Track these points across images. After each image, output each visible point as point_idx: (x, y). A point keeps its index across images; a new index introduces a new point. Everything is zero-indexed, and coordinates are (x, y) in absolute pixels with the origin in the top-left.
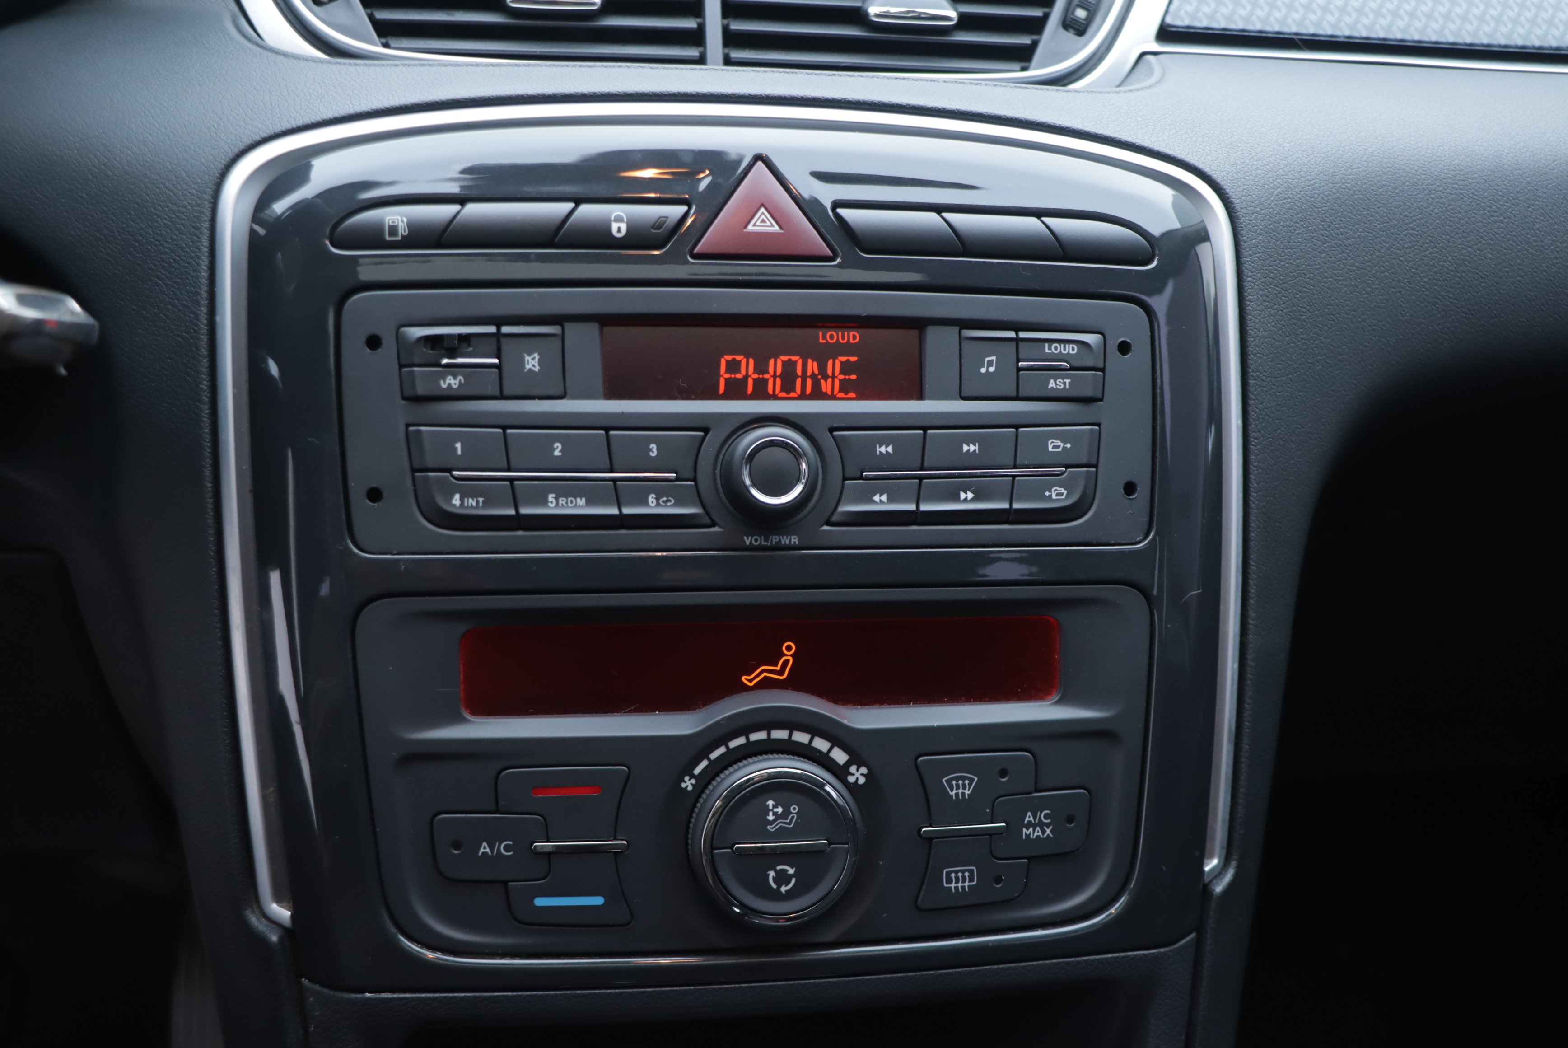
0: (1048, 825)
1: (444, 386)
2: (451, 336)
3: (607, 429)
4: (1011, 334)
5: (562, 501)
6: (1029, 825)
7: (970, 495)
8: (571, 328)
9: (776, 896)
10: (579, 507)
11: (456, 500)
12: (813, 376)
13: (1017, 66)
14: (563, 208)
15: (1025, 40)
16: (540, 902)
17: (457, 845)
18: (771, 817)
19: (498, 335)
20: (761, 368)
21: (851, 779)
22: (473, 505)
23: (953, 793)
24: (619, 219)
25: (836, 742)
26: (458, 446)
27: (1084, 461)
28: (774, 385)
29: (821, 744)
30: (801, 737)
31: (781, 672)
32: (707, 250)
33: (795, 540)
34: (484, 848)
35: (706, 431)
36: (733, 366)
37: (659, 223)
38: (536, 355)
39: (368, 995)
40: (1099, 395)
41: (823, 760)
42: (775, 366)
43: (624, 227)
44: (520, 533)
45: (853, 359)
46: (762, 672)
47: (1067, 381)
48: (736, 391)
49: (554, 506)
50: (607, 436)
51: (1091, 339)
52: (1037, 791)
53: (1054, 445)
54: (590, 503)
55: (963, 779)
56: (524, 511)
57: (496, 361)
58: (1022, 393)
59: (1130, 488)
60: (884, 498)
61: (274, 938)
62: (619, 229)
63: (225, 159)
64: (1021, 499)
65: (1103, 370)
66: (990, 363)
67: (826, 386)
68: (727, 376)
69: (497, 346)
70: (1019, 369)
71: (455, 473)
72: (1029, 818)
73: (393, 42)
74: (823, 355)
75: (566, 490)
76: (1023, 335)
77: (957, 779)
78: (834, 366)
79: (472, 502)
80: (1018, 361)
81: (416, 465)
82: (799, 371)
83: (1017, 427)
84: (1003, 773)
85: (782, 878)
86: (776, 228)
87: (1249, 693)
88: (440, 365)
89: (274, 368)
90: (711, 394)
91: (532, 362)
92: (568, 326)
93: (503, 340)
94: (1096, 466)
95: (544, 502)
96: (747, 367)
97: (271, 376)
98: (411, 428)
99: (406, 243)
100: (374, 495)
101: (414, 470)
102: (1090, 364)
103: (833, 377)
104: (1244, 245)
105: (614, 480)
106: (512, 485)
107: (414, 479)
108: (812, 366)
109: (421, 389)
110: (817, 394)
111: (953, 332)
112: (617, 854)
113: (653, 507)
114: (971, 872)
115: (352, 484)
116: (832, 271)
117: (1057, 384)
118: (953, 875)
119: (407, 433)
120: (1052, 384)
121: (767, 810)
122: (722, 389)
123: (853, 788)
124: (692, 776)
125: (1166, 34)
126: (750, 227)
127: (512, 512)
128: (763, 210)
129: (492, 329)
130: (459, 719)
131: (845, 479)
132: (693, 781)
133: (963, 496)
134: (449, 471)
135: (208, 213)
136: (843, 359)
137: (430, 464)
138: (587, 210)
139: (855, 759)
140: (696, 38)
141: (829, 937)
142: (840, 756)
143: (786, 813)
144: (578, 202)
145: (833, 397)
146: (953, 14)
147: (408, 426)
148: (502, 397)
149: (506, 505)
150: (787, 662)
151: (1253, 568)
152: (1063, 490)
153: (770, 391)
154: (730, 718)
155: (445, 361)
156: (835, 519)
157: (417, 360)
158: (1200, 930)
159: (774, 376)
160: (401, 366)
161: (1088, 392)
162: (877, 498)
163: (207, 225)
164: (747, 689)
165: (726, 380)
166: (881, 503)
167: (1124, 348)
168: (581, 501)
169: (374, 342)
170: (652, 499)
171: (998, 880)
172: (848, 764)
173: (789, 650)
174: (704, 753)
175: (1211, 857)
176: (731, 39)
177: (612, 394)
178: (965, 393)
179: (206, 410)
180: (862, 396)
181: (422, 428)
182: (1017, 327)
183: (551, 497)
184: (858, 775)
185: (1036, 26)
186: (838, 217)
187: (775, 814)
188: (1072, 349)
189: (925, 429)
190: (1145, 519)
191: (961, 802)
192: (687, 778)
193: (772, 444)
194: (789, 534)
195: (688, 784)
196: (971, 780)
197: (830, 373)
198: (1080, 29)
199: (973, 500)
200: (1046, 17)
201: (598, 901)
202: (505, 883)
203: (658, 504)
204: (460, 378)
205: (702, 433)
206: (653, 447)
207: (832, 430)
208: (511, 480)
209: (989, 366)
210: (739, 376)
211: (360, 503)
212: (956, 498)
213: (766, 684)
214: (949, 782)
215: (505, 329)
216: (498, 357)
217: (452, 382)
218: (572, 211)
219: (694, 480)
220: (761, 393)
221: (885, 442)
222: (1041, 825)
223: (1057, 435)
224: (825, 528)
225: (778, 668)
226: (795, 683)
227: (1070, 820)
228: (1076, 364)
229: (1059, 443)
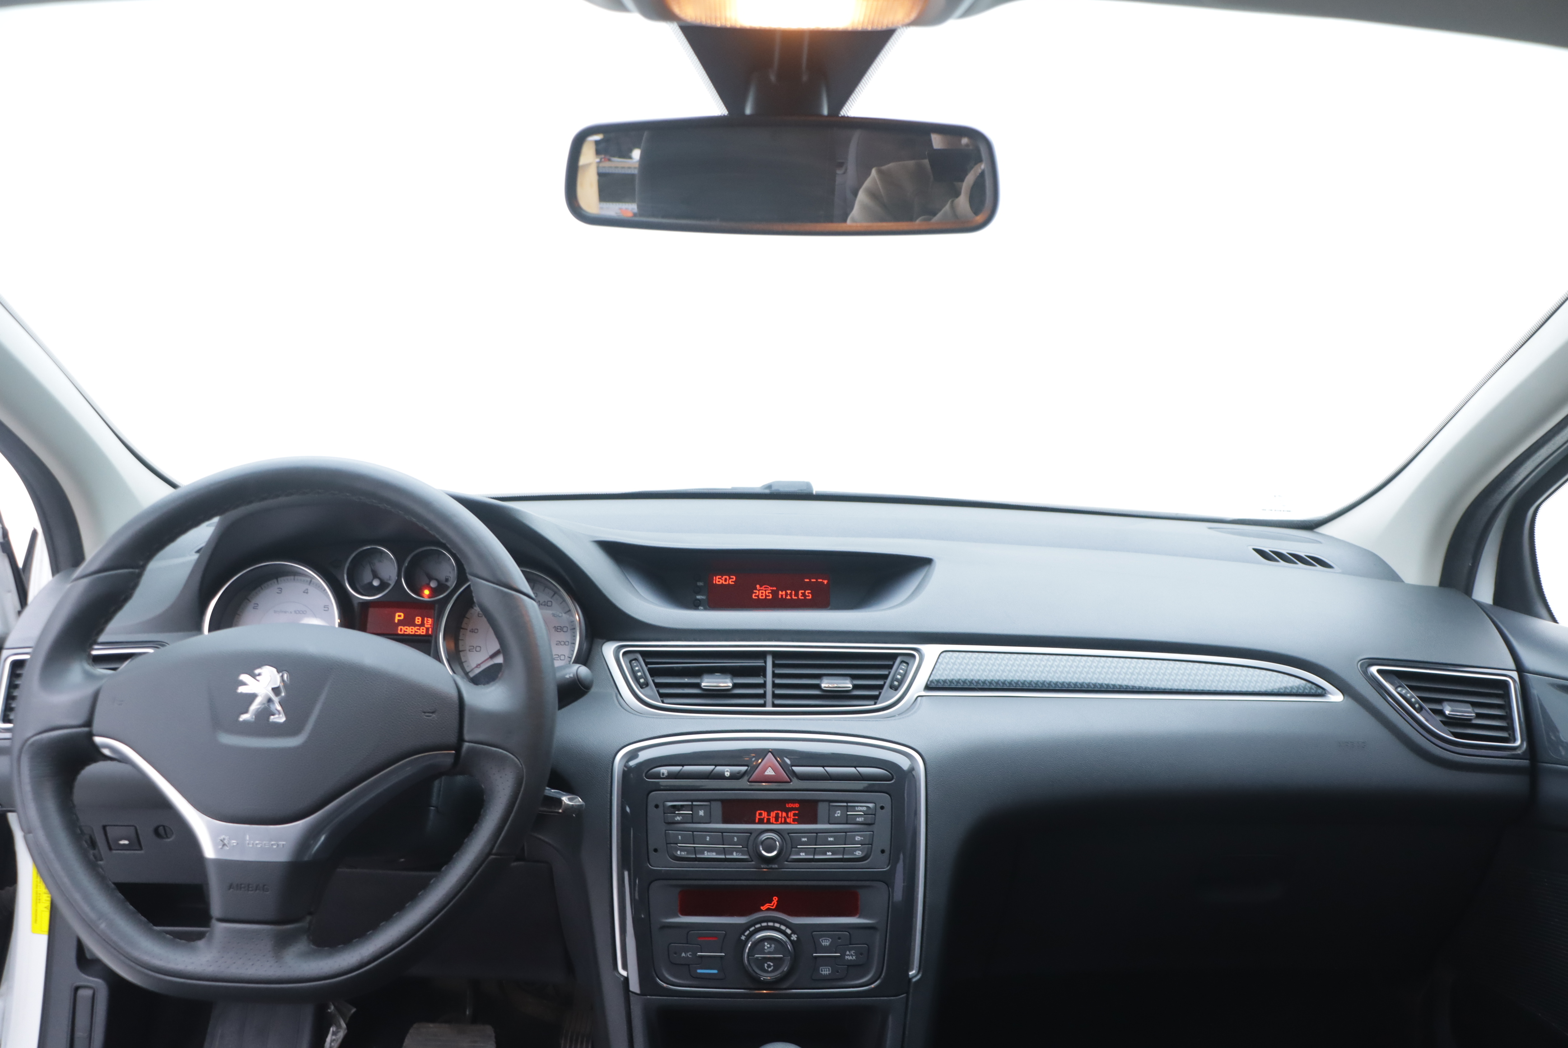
0: (854, 956)
1: (676, 819)
2: (678, 805)
3: (722, 833)
4: (845, 804)
5: (709, 853)
6: (848, 955)
7: (830, 853)
8: (713, 803)
9: (767, 971)
10: (713, 855)
11: (679, 852)
12: (785, 817)
13: (872, 702)
14: (711, 768)
15: (876, 693)
16: (699, 971)
17: (675, 953)
18: (766, 948)
19: (692, 805)
20: (769, 815)
21: (792, 938)
22: (684, 854)
23: (823, 944)
24: (727, 771)
25: (787, 927)
26: (680, 837)
27: (867, 843)
28: (772, 820)
29: (783, 928)
30: (777, 925)
31: (773, 906)
32: (752, 780)
33: (776, 866)
34: (683, 955)
35: (751, 833)
36: (760, 814)
37: (739, 772)
38: (703, 811)
39: (648, 997)
40: (873, 822)
41: (783, 932)
42: (773, 814)
43: (729, 774)
44: (697, 863)
45: (797, 812)
46: (767, 906)
47: (863, 818)
48: (761, 822)
49: (707, 855)
50: (722, 835)
51: (871, 805)
52: (850, 944)
53: (858, 838)
54: (717, 854)
55: (826, 939)
56: (698, 856)
57: (691, 812)
58: (849, 822)
59: (883, 851)
60: (804, 854)
61: (622, 979)
62: (727, 774)
63: (616, 751)
64: (847, 855)
65: (875, 815)
66: (838, 813)
67: (788, 820)
68: (759, 817)
69: (691, 808)
70: (848, 815)
71: (679, 845)
72: (848, 953)
73: (665, 701)
74: (787, 811)
75: (710, 850)
76: (849, 804)
77: (824, 940)
78: (791, 814)
79: (683, 853)
80: (848, 812)
81: (668, 842)
82: (780, 816)
83: (846, 833)
84: (839, 938)
85: (769, 966)
86: (773, 773)
87: (926, 917)
88: (675, 813)
89: (628, 809)
90: (753, 822)
91: (701, 813)
92: (712, 803)
93: (693, 806)
94: (871, 845)
95: (704, 854)
96: (765, 814)
97: (627, 812)
98: (667, 832)
99: (667, 778)
100: (656, 850)
101: (667, 844)
102: (870, 813)
103: (790, 818)
104: (928, 772)
105: (724, 848)
106: (695, 849)
107: (667, 846)
108: (784, 814)
109: (670, 820)
110: (786, 823)
111: (827, 804)
112: (721, 957)
113: (735, 856)
114: (829, 969)
115: (649, 847)
116: (792, 785)
117: (859, 819)
118: (823, 969)
119: (665, 833)
120: (858, 819)
121: (765, 946)
122: (757, 821)
123: (792, 942)
124: (744, 935)
125: (928, 688)
126: (766, 773)
127: (694, 856)
128: (770, 768)
129: (690, 803)
130: (677, 916)
131: (792, 848)
132: (745, 937)
133: (828, 853)
134: (677, 844)
135: (611, 766)
136: (794, 812)
137: (672, 842)
138: (719, 768)
139: (793, 932)
140: (763, 696)
141: (784, 986)
142: (789, 931)
143: (771, 947)
144: (716, 766)
145: (790, 824)
146: (851, 686)
147: (666, 830)
148: (693, 823)
149: (692, 854)
150: (774, 903)
151: (928, 877)
152: (860, 852)
153: (771, 821)
154: (756, 919)
155: (677, 812)
156: (789, 860)
157: (669, 812)
158: (907, 993)
159: (773, 817)
160: (664, 813)
161: (869, 822)
162: (801, 854)
163: (610, 770)
164: (762, 910)
165: (759, 819)
166: (803, 855)
167: (882, 808)
168: (714, 854)
169: (657, 806)
170: (735, 853)
171: (838, 972)
172: (791, 934)
173: (775, 899)
174: (748, 929)
175: (912, 970)
176: (775, 696)
177: (725, 821)
178: (830, 822)
179: (609, 824)
180: (799, 823)
181: (670, 832)
182: (847, 802)
183: (706, 852)
184: (794, 937)
185: (881, 687)
186: (792, 769)
187: (767, 947)
188: (865, 809)
189: (817, 833)
190: (888, 861)
191: (825, 947)
192: (743, 936)
193: (768, 838)
194: (775, 864)
195: (743, 938)
196: (829, 940)
197: (789, 816)
198: (896, 689)
199: (832, 855)
200: (885, 683)
201: (715, 971)
202: (689, 965)
203: (737, 855)
204: (681, 817)
205: (749, 834)
206: (736, 838)
207: (788, 834)
208: (694, 847)
209: (838, 814)
210: (762, 817)
211: (652, 854)
212: (826, 854)
213: (768, 909)
214: (822, 941)
215: (694, 803)
216: (692, 811)
217: (678, 818)
218: (714, 768)
219: (747, 848)
220: (768, 822)
221: (804, 837)
222: (852, 955)
223: (858, 835)
224: (786, 863)
225: (772, 905)
226: (777, 909)
227: (861, 954)
228: (866, 813)
229: (859, 837)
